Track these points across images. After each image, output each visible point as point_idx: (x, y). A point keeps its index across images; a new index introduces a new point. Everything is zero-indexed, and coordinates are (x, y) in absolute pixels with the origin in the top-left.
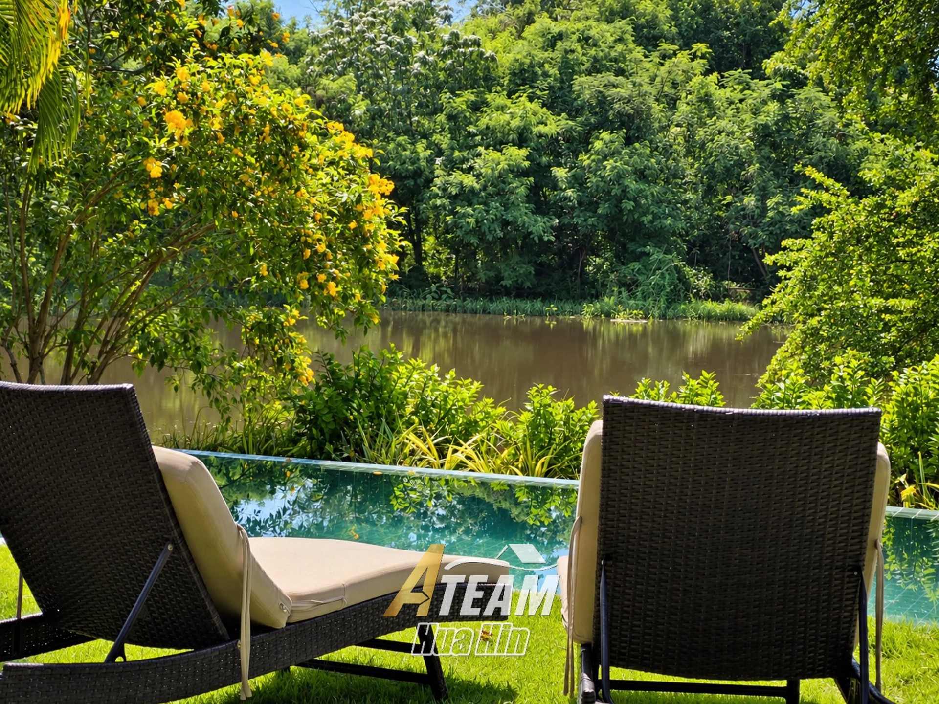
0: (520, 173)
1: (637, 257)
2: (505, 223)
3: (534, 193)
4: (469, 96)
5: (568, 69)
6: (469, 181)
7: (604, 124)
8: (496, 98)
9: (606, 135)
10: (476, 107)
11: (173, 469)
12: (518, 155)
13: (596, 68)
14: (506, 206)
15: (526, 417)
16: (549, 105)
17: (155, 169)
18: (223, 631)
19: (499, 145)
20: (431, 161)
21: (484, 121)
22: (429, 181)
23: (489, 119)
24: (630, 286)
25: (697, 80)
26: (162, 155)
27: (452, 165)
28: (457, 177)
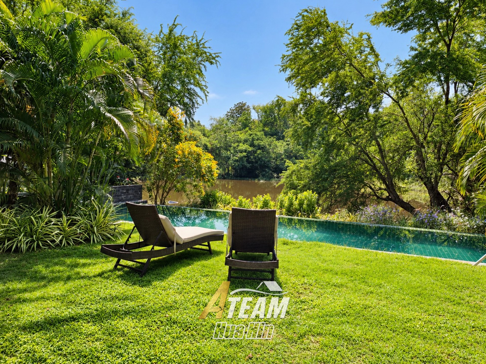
0: (245, 157)
1: (264, 171)
2: (242, 165)
3: (247, 161)
4: (236, 144)
5: (253, 140)
6: (237, 158)
7: (259, 149)
8: (241, 144)
9: (259, 151)
10: (238, 146)
11: (162, 219)
12: (245, 154)
13: (257, 140)
14: (243, 162)
15: (238, 201)
16: (250, 146)
17: (177, 160)
18: (171, 243)
19: (241, 152)
20: (230, 155)
21: (239, 148)
22: (230, 158)
23: (240, 148)
24: (263, 176)
25: (274, 142)
26: (178, 158)
27: (234, 156)
28: (235, 157)
